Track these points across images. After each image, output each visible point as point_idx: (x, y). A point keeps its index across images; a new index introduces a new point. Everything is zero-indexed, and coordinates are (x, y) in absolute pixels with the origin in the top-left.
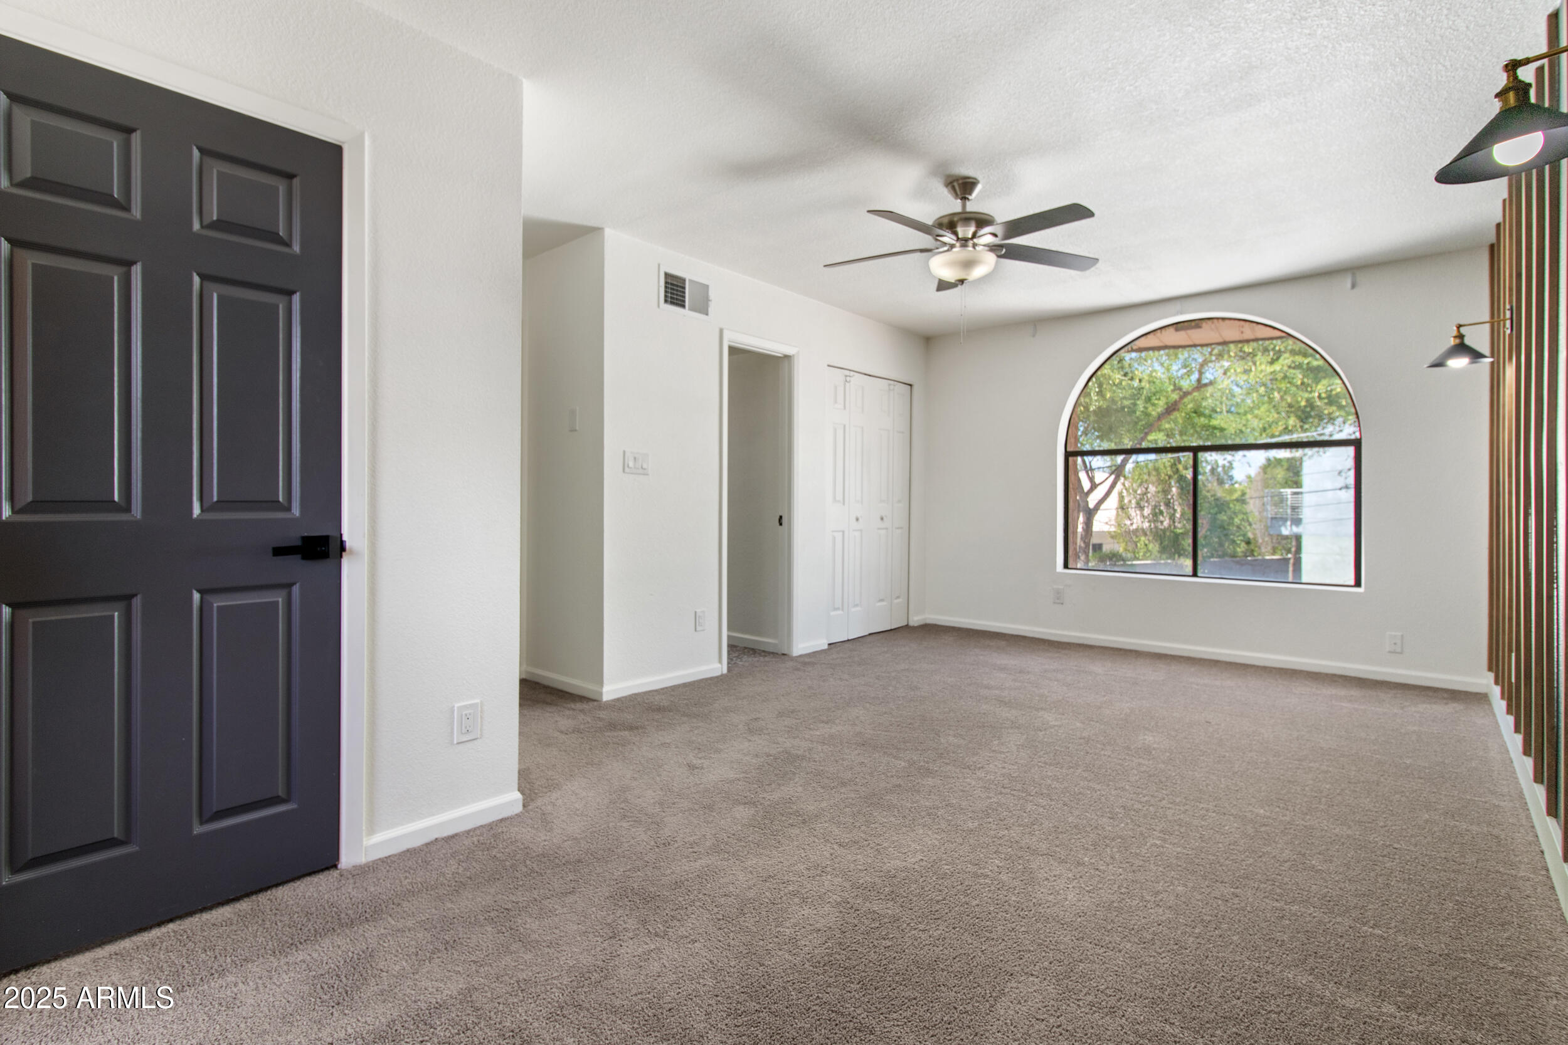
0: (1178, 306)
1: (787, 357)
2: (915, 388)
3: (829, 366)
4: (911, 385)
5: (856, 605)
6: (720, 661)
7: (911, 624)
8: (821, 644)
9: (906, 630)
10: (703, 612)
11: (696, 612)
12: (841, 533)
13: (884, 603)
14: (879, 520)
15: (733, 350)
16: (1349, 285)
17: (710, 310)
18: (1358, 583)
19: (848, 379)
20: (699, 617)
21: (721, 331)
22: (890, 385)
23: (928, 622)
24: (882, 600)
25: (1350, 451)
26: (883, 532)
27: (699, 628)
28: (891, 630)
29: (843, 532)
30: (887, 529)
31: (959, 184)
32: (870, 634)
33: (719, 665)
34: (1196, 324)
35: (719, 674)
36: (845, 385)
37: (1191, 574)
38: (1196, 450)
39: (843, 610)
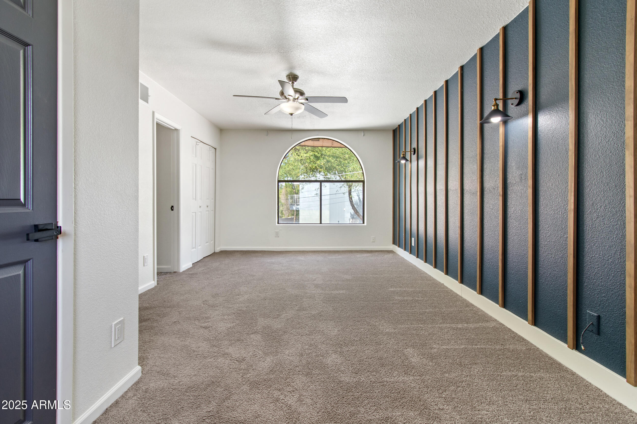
0: (317, 133)
1: (176, 130)
2: (217, 150)
3: (191, 137)
4: (215, 149)
5: (200, 246)
6: (154, 280)
7: (216, 251)
8: (189, 265)
9: (214, 254)
10: (147, 256)
11: (144, 256)
12: (195, 213)
13: (208, 244)
14: (206, 207)
15: (158, 124)
16: (363, 135)
17: (149, 101)
18: (364, 223)
19: (197, 143)
20: (145, 258)
21: (153, 113)
22: (210, 148)
23: (222, 250)
24: (207, 242)
25: (362, 184)
26: (207, 212)
27: (145, 264)
28: (210, 255)
29: (196, 213)
30: (208, 211)
31: (292, 77)
32: (204, 258)
33: (154, 282)
34: (318, 139)
35: (153, 286)
36: (196, 146)
37: (319, 223)
38: (321, 182)
39: (196, 248)
